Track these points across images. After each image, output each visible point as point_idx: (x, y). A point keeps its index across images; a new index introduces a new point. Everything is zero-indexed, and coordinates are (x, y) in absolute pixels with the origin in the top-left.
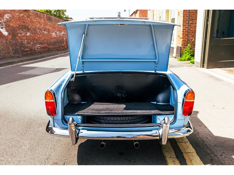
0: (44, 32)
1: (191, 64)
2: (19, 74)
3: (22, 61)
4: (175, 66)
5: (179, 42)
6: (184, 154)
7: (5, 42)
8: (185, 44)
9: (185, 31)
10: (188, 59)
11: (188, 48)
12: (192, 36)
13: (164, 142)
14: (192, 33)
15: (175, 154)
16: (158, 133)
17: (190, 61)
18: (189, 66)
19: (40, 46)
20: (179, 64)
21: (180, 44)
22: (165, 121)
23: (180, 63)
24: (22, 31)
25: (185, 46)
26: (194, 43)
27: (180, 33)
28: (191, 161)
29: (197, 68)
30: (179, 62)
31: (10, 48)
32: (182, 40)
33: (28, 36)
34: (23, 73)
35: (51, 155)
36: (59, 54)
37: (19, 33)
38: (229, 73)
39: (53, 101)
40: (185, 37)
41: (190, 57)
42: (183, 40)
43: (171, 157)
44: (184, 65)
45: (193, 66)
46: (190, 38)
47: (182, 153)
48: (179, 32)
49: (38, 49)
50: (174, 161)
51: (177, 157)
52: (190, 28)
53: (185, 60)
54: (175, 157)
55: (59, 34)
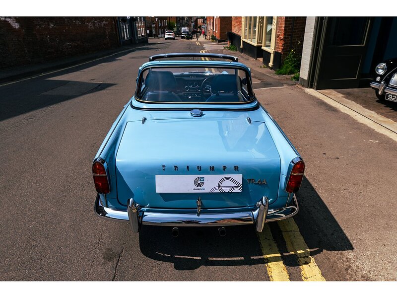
0: (74, 21)
1: (294, 80)
2: (42, 94)
3: (45, 71)
4: (271, 84)
5: (279, 46)
6: (283, 234)
7: (16, 39)
8: (286, 48)
9: (289, 29)
10: (289, 72)
11: (291, 55)
12: (297, 37)
13: (260, 229)
14: (298, 31)
15: (272, 233)
16: (252, 215)
17: (293, 76)
18: (291, 85)
19: (71, 45)
20: (277, 81)
21: (279, 48)
22: (262, 202)
23: (279, 78)
24: (41, 21)
25: (287, 51)
26: (300, 48)
27: (281, 32)
28: (293, 244)
29: (303, 88)
30: (277, 77)
31: (25, 49)
32: (282, 42)
33: (51, 29)
34: (49, 93)
35: (103, 236)
36: (100, 57)
37: (37, 25)
38: (347, 98)
39: (104, 175)
40: (288, 38)
41: (293, 69)
42: (284, 44)
43: (266, 238)
44: (285, 82)
45: (297, 85)
46: (295, 40)
47: (281, 231)
48: (280, 30)
49: (67, 49)
50: (270, 245)
51: (275, 239)
52: (295, 25)
53: (285, 74)
54: (272, 238)
55: (98, 24)
